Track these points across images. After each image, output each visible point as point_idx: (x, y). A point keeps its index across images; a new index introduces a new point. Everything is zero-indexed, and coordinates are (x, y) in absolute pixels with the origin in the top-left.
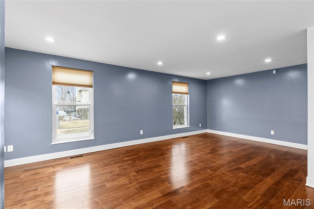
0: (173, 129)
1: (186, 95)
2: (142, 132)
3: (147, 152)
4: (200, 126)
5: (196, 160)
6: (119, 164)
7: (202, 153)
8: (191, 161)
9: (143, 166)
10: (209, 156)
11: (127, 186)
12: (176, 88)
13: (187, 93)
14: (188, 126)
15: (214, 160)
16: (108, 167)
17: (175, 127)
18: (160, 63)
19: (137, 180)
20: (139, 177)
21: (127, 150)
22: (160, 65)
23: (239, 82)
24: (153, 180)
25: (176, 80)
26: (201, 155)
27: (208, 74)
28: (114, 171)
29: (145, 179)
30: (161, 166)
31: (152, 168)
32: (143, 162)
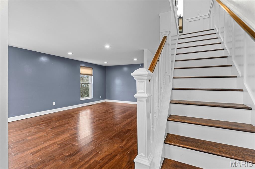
0: (81, 100)
1: (91, 76)
2: (54, 104)
3: (59, 117)
4: (101, 97)
5: (95, 117)
6: (35, 127)
7: (99, 113)
8: (91, 118)
9: (57, 125)
10: (103, 114)
11: (45, 136)
12: (83, 71)
13: (91, 75)
14: (92, 98)
15: (105, 116)
16: (25, 130)
17: (82, 99)
18: (70, 53)
19: (53, 132)
20: (54, 130)
21: (41, 118)
22: (70, 55)
23: (125, 69)
24: (64, 130)
25: (83, 65)
26: (98, 114)
27: (105, 63)
28: (32, 131)
29: (59, 130)
30: (70, 123)
31: (63, 125)
32: (56, 123)
